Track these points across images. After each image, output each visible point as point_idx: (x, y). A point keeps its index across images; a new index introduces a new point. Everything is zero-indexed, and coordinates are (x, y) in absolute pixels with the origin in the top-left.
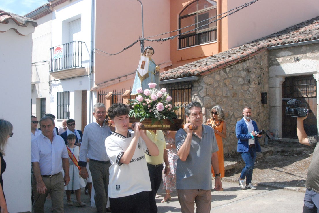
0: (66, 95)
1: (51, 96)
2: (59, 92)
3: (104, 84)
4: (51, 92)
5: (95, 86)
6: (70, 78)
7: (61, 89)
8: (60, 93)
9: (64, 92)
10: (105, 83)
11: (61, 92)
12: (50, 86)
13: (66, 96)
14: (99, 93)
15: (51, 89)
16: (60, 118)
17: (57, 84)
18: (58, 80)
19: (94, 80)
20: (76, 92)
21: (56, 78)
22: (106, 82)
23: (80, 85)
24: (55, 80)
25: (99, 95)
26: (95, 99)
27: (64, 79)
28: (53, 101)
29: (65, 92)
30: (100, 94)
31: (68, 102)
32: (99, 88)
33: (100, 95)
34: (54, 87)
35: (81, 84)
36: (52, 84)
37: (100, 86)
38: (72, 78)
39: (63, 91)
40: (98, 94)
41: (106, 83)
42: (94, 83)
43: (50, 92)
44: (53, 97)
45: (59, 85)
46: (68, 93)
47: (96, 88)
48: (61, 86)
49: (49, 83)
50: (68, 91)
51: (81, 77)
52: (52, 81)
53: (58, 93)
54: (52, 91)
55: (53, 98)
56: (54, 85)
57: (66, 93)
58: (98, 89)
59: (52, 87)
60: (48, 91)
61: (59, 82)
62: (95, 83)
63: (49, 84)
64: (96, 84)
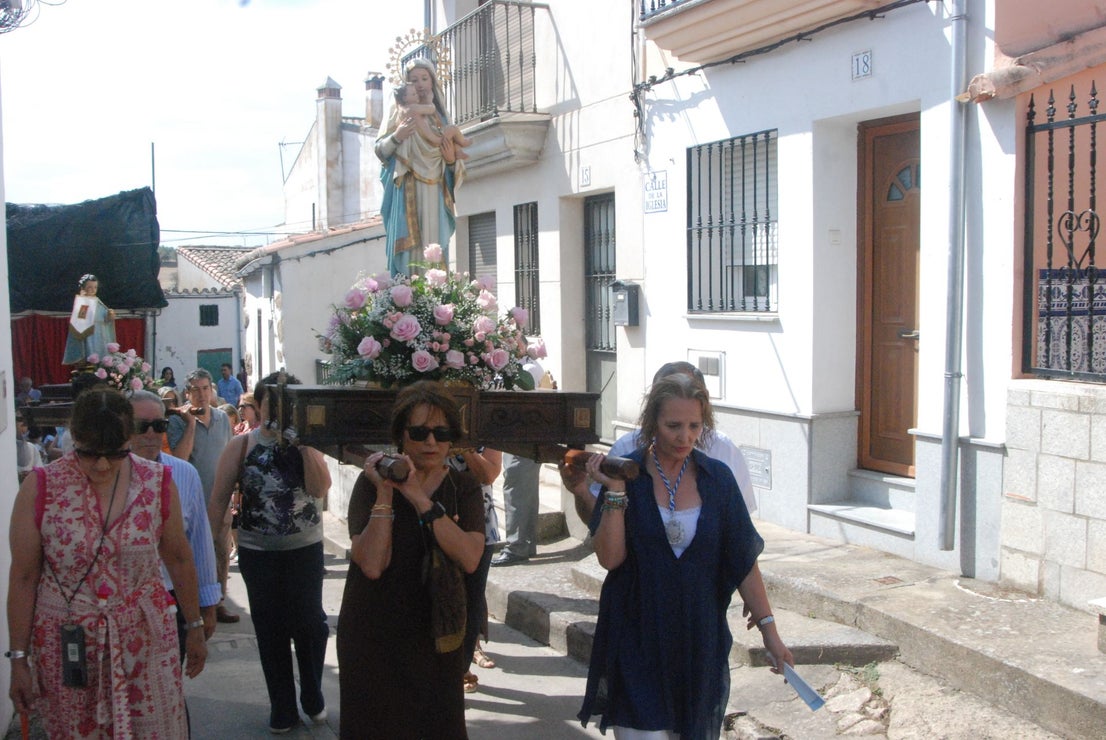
0: (749, 159)
1: (648, 179)
2: (699, 148)
3: (1061, 49)
4: (647, 152)
5: (994, 63)
6: (782, 43)
7: (711, 125)
8: (705, 152)
9: (732, 140)
10: (1068, 38)
11: (710, 145)
12: (638, 114)
13: (749, 167)
14: (1031, 115)
15: (643, 132)
16: (706, 305)
17: (685, 96)
18: (692, 72)
19: (990, 21)
20: (823, 130)
21: (681, 57)
22: (1080, 33)
23: (856, 77)
24: (671, 74)
25: (1030, 131)
26: (999, 168)
27: (737, 59)
28: (662, 207)
29: (743, 138)
30: (1040, 119)
31: (761, 207)
32: (1034, 77)
33: (1050, 128)
34: (665, 116)
35: (864, 67)
36: (650, 102)
37: (1035, 60)
38: (800, 37)
39: (724, 134)
40: (1024, 123)
41: (1080, 43)
42: (990, 45)
43: (640, 150)
44: (660, 177)
45: (695, 100)
46: (761, 150)
47: (1015, 79)
48: (710, 106)
49: (635, 97)
50: (767, 133)
51: (872, 14)
52: (654, 80)
53: (689, 151)
54: (654, 141)
55: (656, 183)
56: (661, 106)
57: (749, 152)
58: (1027, 86)
59: (656, 119)
60: (629, 146)
61: (699, 82)
62: (996, 40)
63: (637, 105)
64: (1005, 49)
